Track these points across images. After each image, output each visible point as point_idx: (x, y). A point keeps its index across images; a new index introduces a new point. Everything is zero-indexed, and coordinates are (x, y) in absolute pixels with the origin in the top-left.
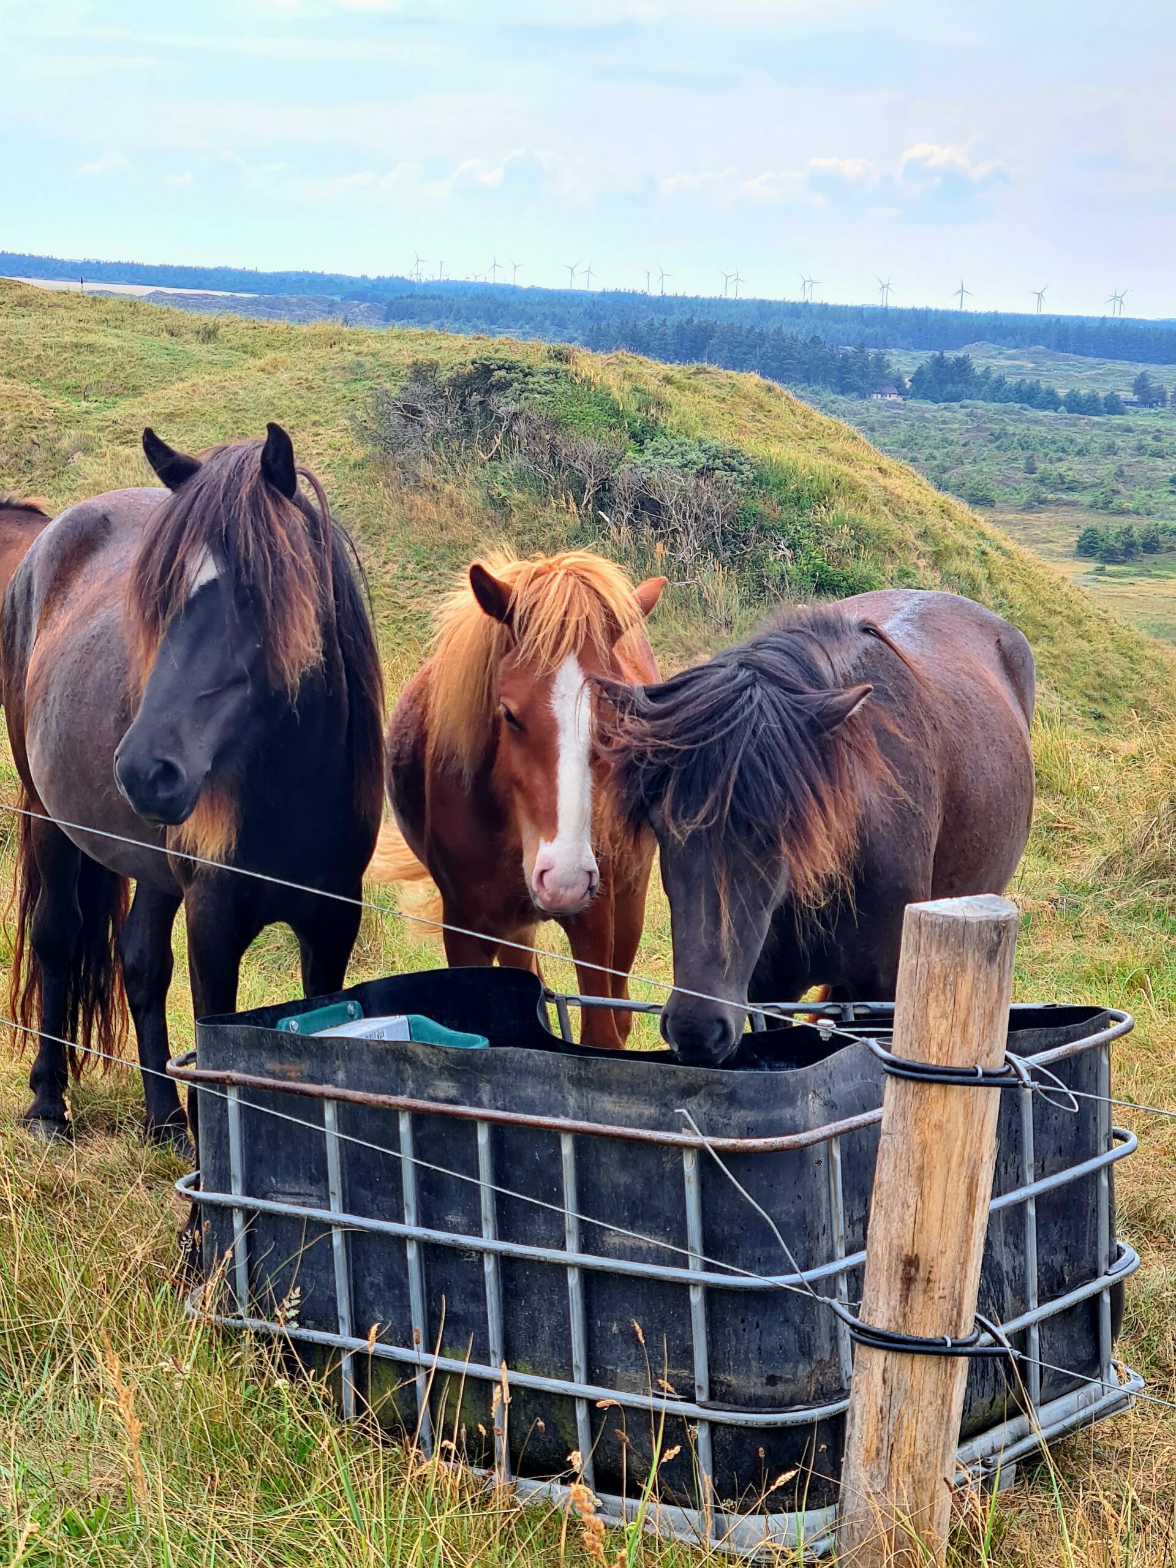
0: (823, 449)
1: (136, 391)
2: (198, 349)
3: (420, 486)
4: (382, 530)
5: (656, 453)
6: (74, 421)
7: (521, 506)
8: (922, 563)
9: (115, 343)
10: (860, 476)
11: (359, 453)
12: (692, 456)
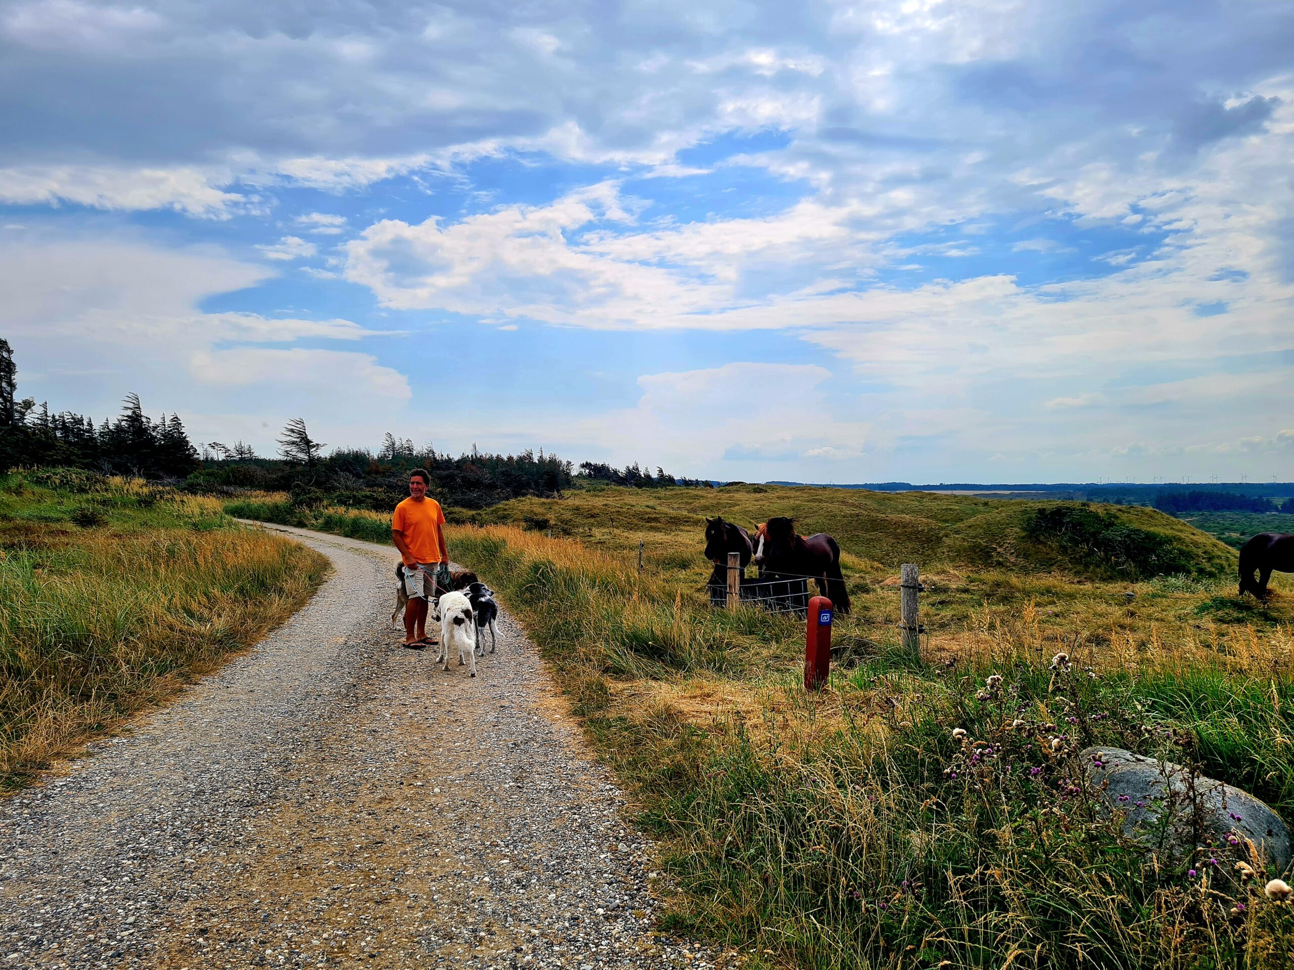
0: (1172, 528)
1: (962, 520)
2: (981, 508)
3: (1041, 543)
4: (1030, 555)
5: (1112, 531)
6: (943, 529)
7: (1071, 547)
8: (1204, 561)
9: (957, 508)
10: (1182, 535)
11: (1024, 534)
12: (1124, 531)
